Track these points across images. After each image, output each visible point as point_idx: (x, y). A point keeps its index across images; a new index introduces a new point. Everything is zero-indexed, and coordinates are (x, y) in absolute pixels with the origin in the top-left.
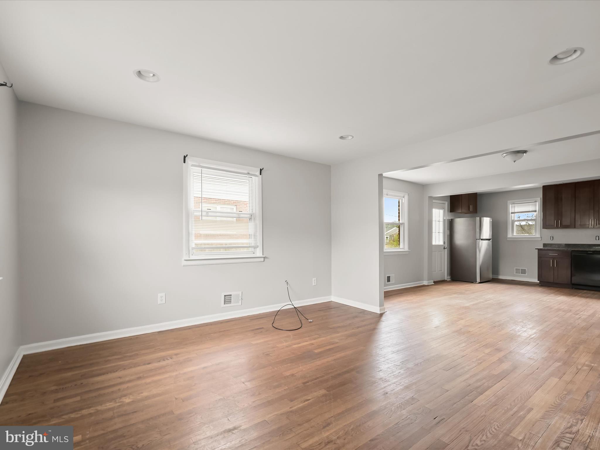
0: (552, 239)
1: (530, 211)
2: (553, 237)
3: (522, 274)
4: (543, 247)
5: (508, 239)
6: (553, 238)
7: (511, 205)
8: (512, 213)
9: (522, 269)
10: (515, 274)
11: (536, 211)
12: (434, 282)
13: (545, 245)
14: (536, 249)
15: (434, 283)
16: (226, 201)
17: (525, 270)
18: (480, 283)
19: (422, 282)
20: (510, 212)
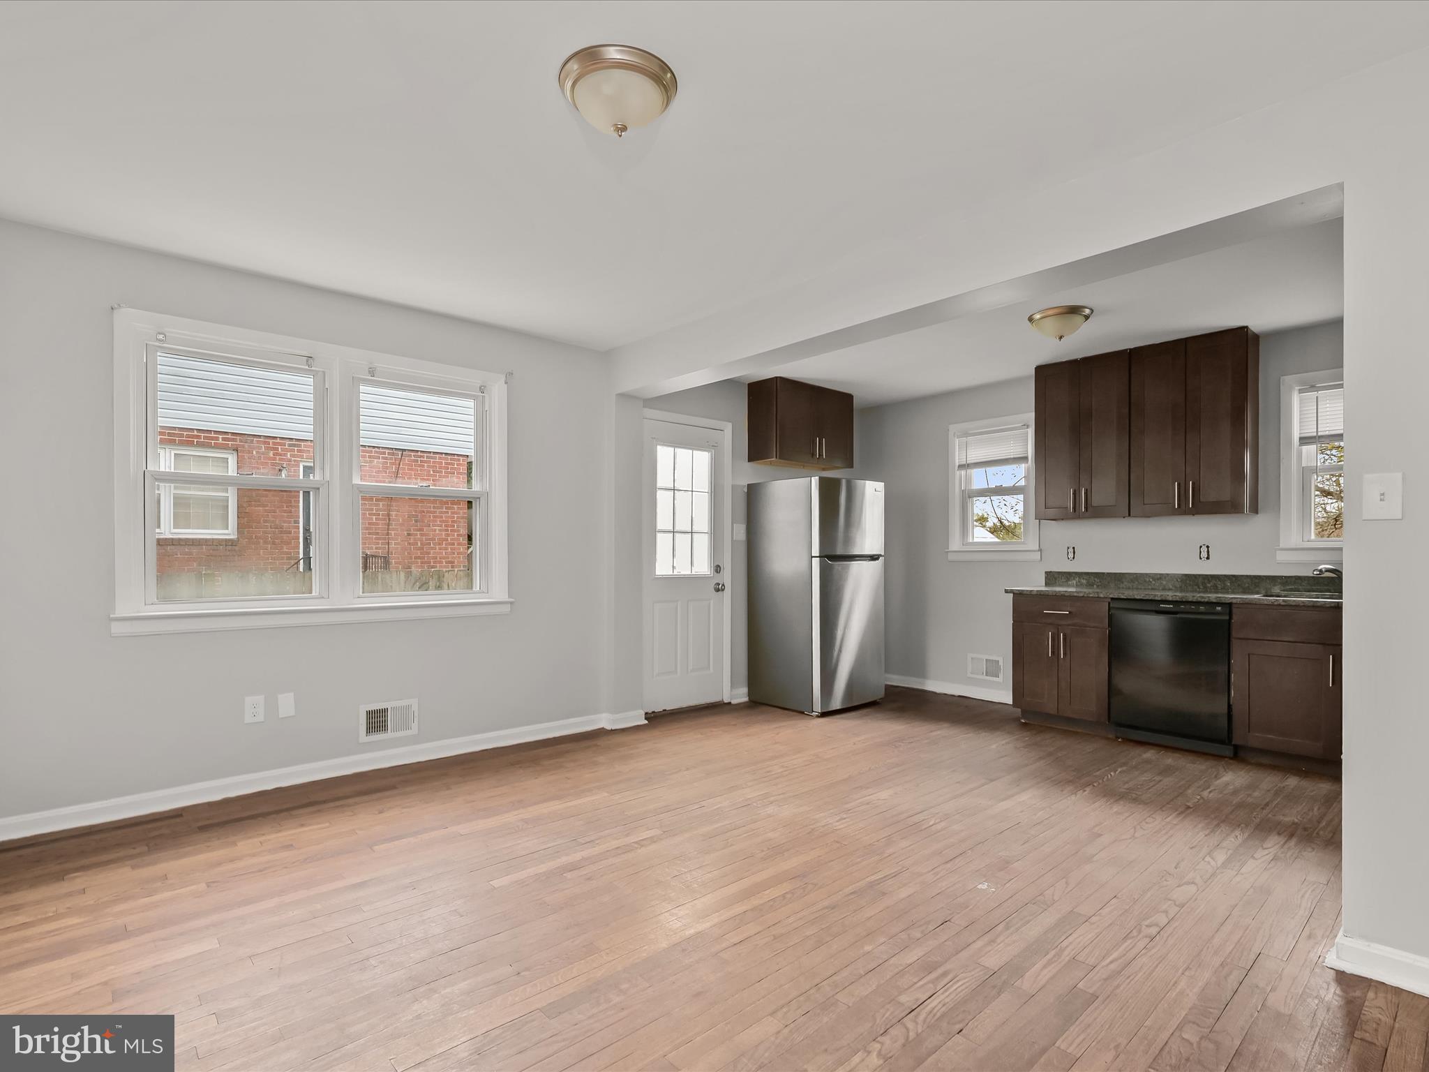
0: (1071, 555)
1: (1010, 459)
2: (1074, 548)
3: (988, 678)
4: (1047, 584)
5: (951, 557)
6: (1074, 553)
7: (957, 441)
8: (961, 467)
9: (991, 658)
10: (969, 675)
11: (1025, 459)
12: (648, 716)
13: (1051, 577)
14: (1007, 591)
15: (645, 719)
16: (195, 433)
17: (998, 662)
18: (824, 715)
19: (593, 717)
20: (957, 464)
